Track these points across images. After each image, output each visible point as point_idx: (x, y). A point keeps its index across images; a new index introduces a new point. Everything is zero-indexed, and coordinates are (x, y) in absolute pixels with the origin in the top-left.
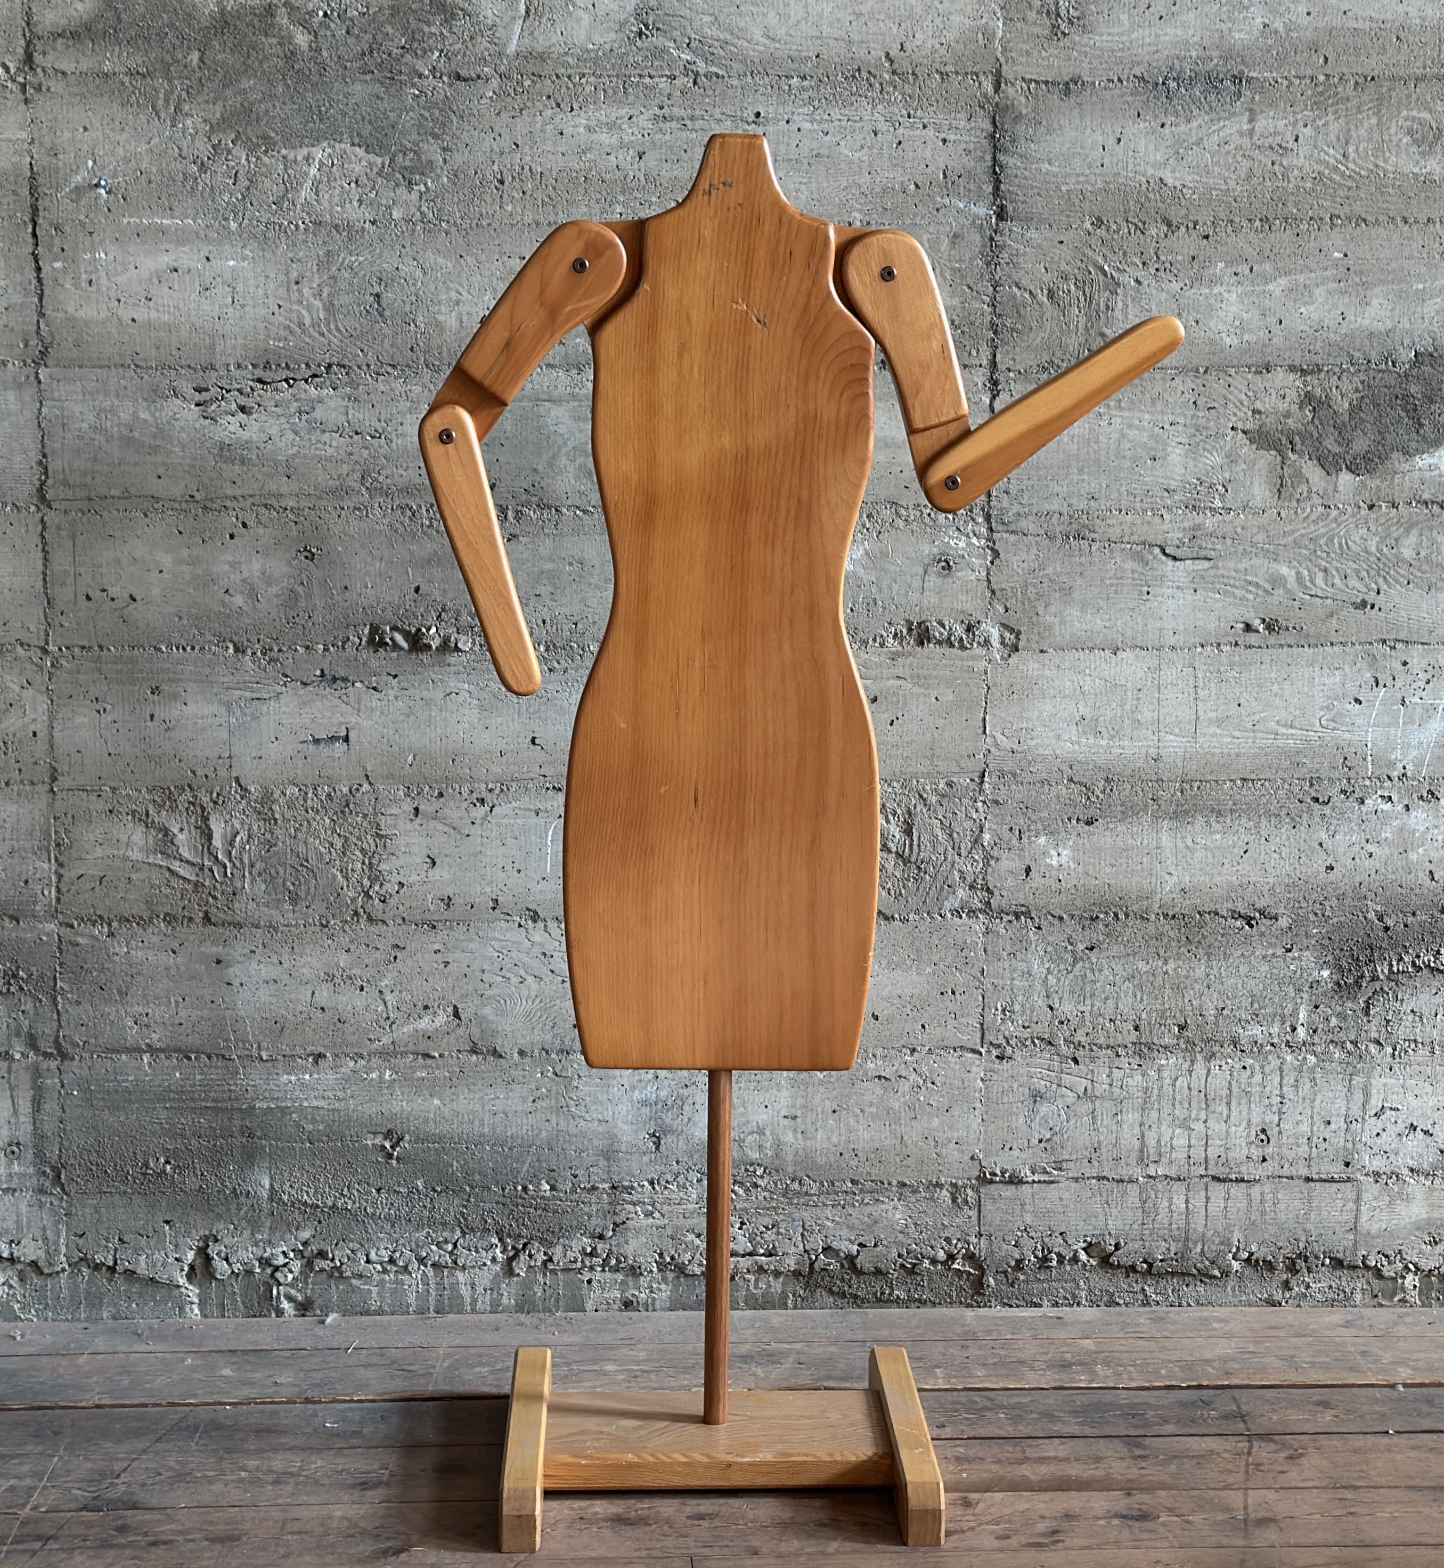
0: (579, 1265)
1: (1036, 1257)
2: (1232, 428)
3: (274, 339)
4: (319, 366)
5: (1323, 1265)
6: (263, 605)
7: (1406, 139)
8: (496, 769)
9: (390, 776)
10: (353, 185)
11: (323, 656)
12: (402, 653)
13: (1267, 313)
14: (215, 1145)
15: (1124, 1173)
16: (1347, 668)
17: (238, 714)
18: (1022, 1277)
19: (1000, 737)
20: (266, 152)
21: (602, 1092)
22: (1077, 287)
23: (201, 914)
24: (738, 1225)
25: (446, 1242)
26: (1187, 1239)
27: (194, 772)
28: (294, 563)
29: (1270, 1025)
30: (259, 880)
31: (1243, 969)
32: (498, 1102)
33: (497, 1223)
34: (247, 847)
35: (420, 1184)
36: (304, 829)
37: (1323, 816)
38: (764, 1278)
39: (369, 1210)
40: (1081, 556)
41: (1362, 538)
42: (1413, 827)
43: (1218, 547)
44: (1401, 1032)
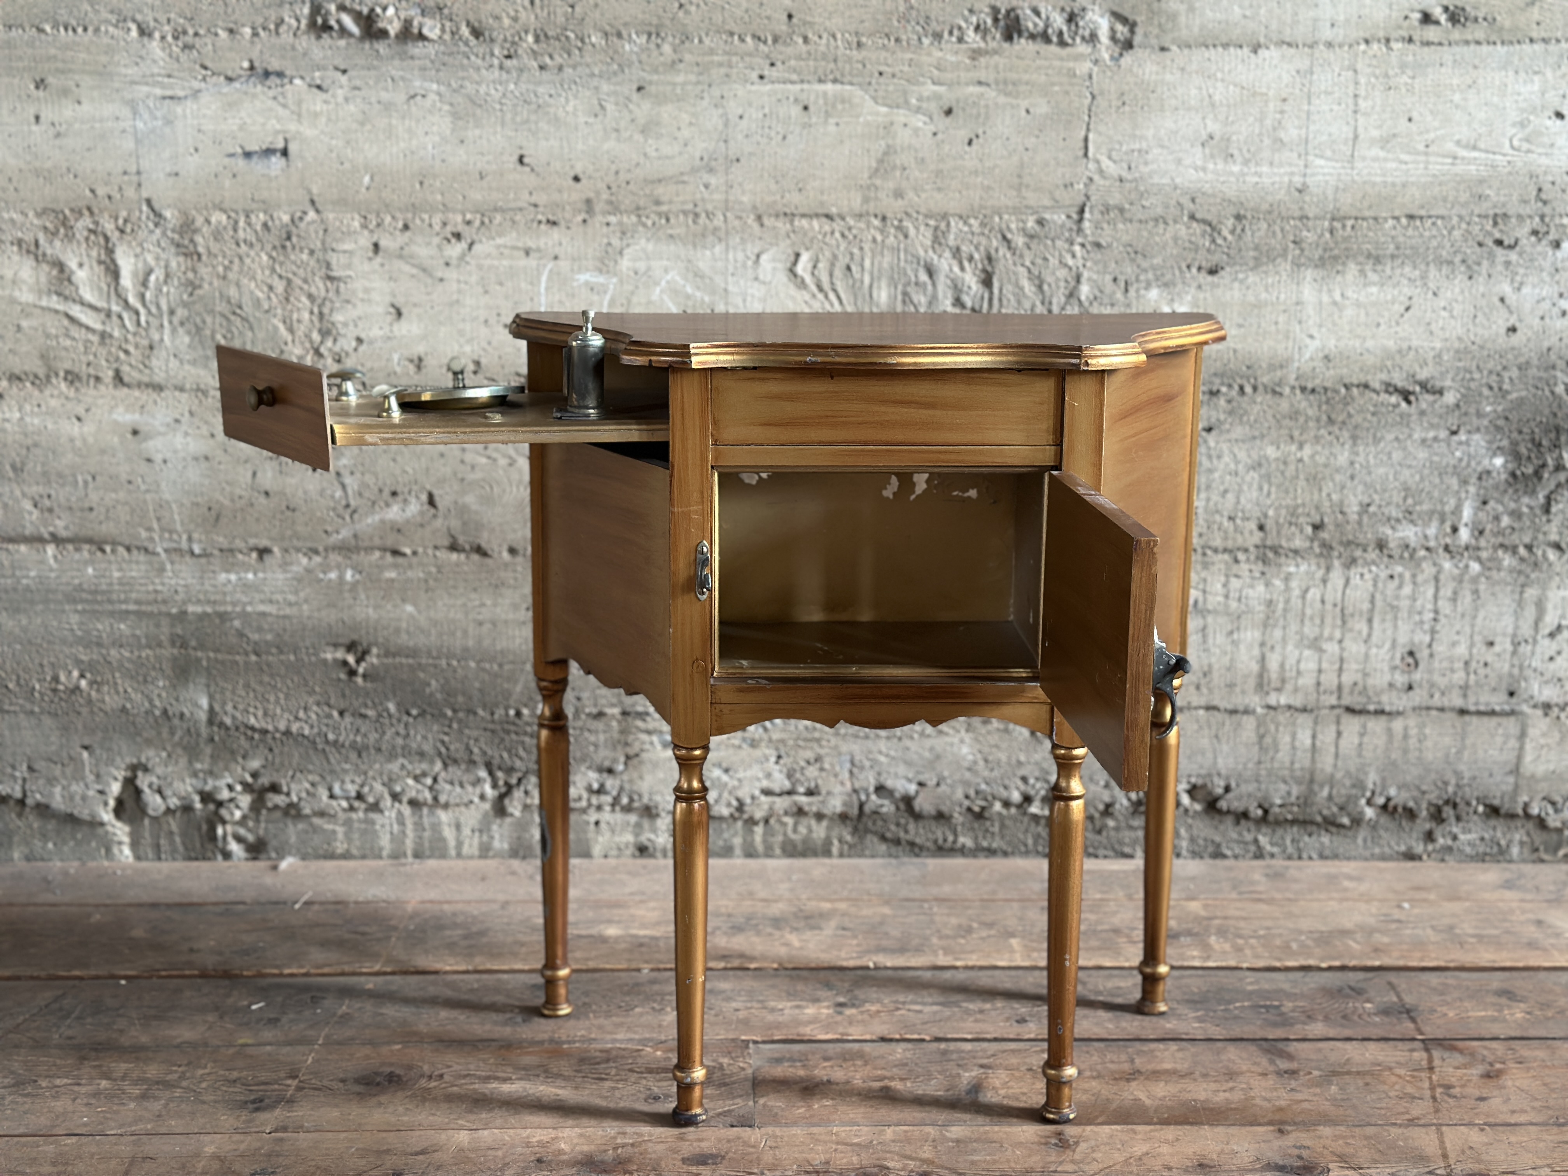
0: (584, 803)
5: (1475, 812)
8: (476, 196)
9: (342, 203)
11: (252, 43)
12: (352, 41)
14: (140, 657)
15: (1238, 701)
16: (1549, 74)
17: (146, 116)
19: (1106, 163)
23: (111, 373)
24: (773, 759)
25: (424, 774)
26: (1312, 781)
27: (93, 191)
29: (1427, 524)
30: (181, 331)
31: (1397, 456)
32: (484, 610)
33: (484, 753)
34: (165, 289)
35: (392, 707)
36: (236, 267)
37: (1508, 263)
38: (804, 821)
39: (331, 737)
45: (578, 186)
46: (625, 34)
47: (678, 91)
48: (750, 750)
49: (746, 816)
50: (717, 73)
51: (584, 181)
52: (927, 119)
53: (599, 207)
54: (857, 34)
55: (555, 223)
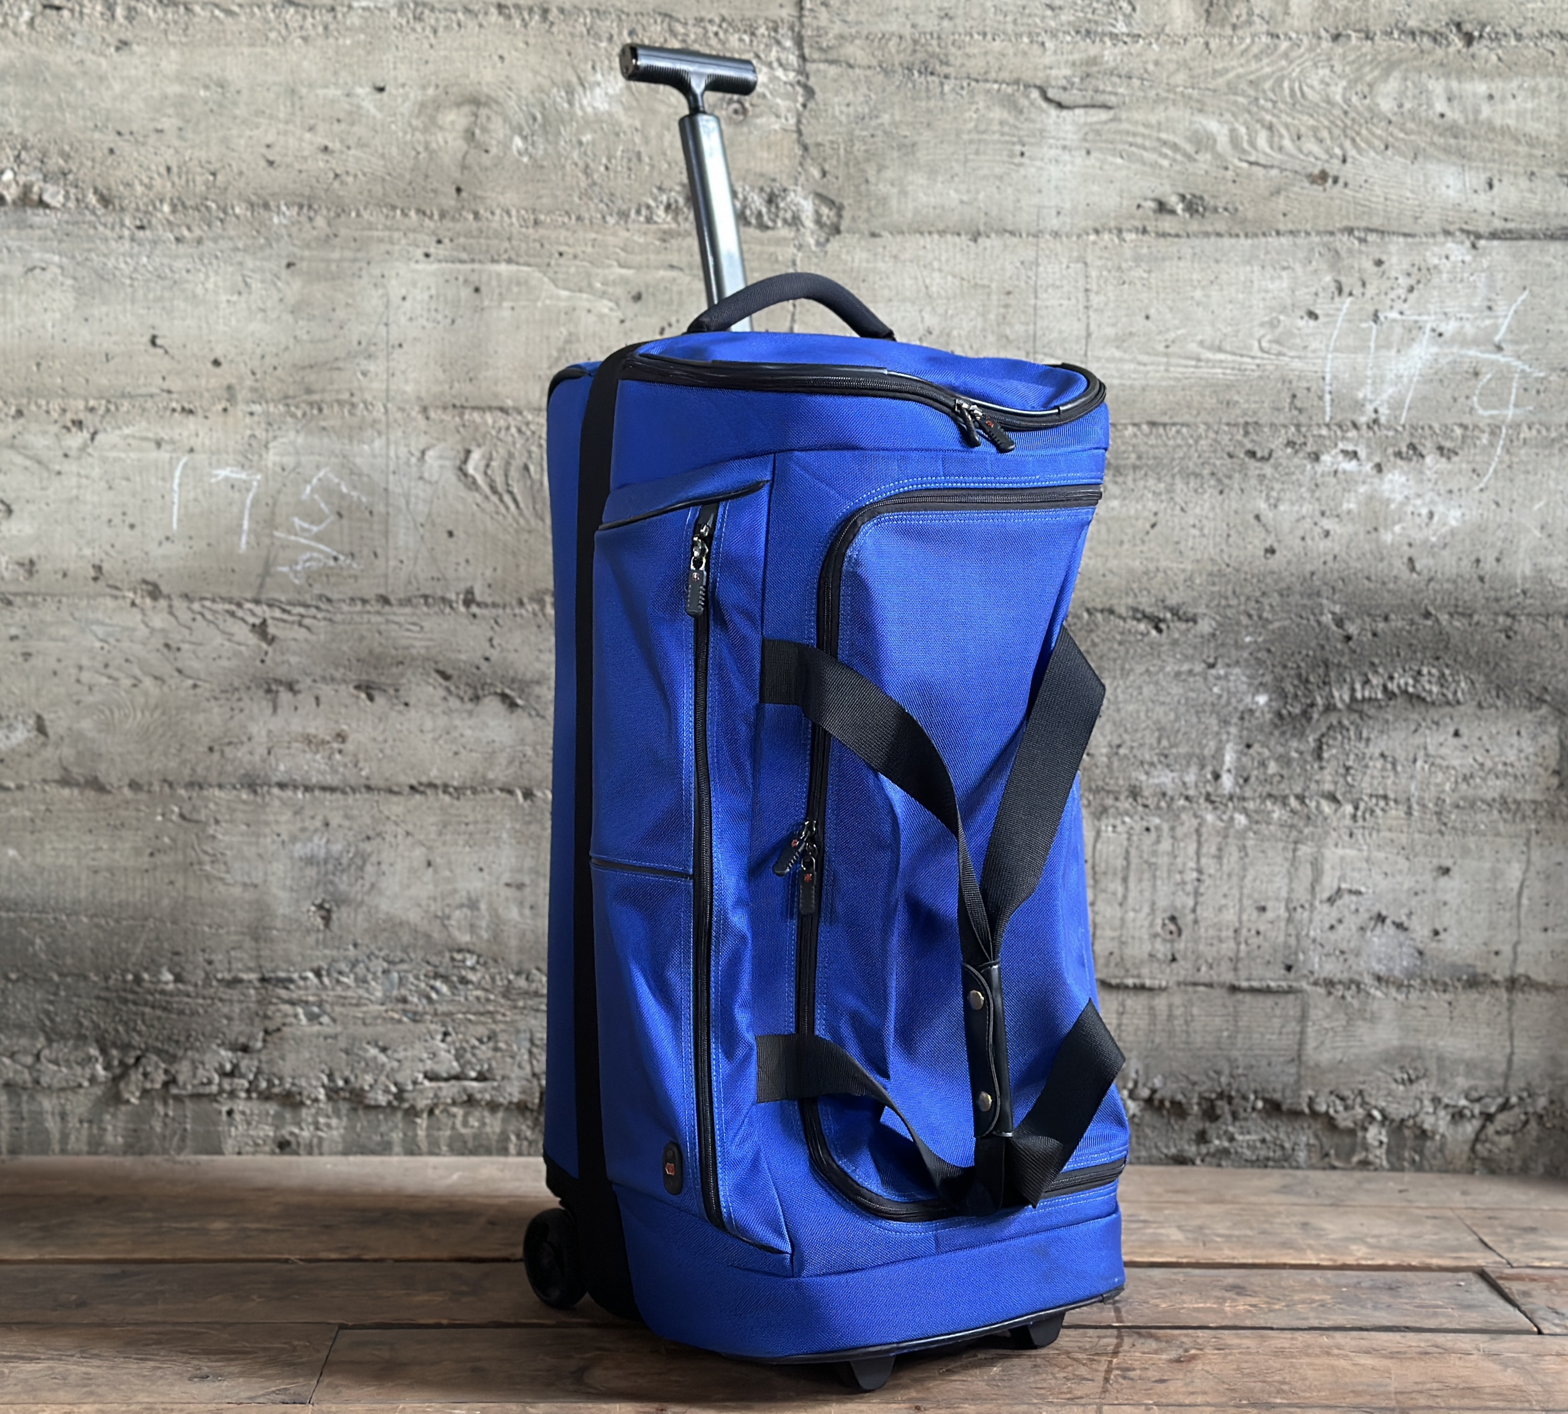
0: (214, 1089)
5: (1254, 1109)
8: (102, 380)
16: (1298, 268)
21: (250, 844)
24: (439, 1037)
25: (25, 1052)
29: (1185, 769)
31: (1148, 690)
32: (99, 855)
33: (97, 1026)
37: (1262, 477)
38: (476, 1111)
40: (929, 98)
41: (1322, 81)
42: (1386, 494)
43: (1121, 90)
44: (1366, 784)
45: (218, 371)
46: (272, 204)
47: (333, 267)
48: (411, 1025)
49: (406, 1105)
50: (376, 250)
51: (225, 366)
52: (612, 305)
53: (242, 394)
54: (534, 211)
55: (191, 412)
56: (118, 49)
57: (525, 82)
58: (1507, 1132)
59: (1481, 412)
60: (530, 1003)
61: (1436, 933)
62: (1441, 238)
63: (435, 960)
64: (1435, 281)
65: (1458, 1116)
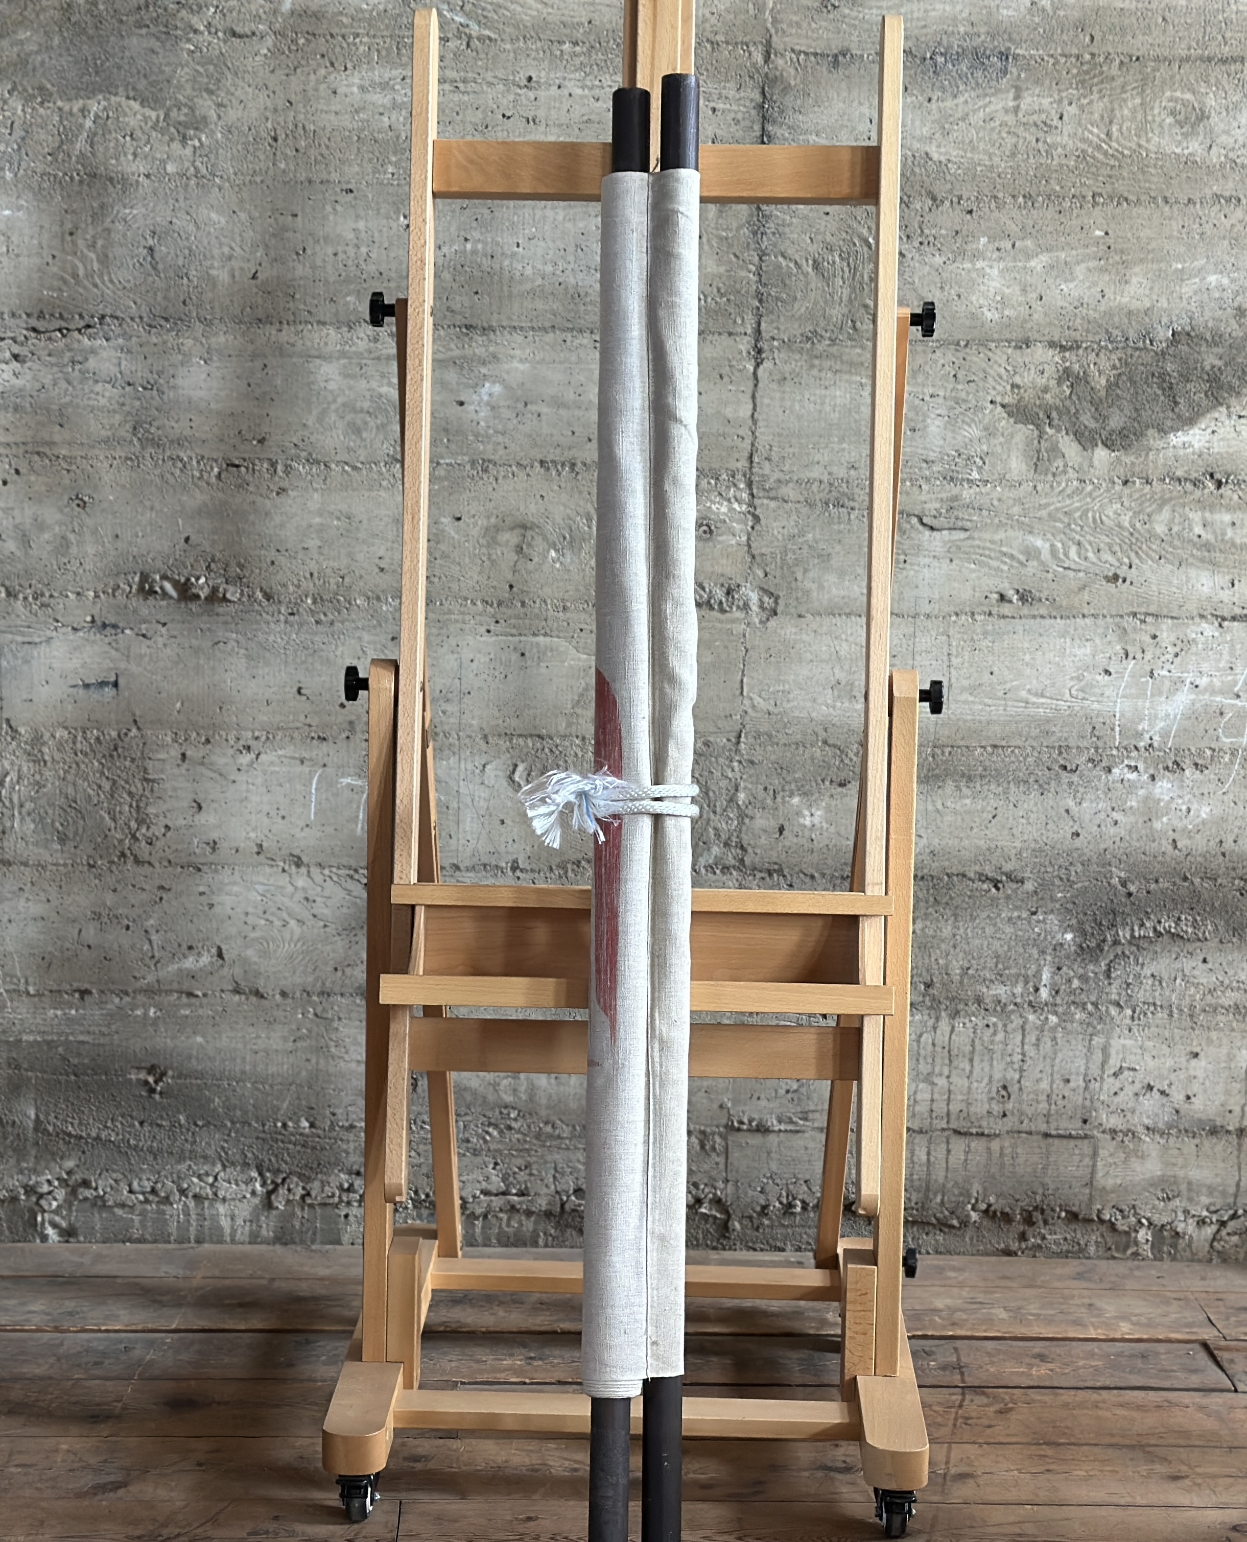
0: (336, 1199)
1: (781, 1203)
2: (992, 402)
3: (49, 289)
4: (92, 317)
5: (1059, 1217)
6: (34, 552)
7: (1169, 120)
8: (264, 718)
9: (158, 722)
10: (128, 138)
11: (94, 603)
12: (172, 601)
13: (1028, 289)
16: (1098, 641)
17: (9, 657)
18: (766, 1222)
19: (757, 700)
20: (42, 103)
21: (361, 1034)
22: (842, 259)
24: (491, 1166)
25: (207, 1174)
26: (928, 1189)
28: (67, 510)
29: (1014, 985)
30: (28, 819)
31: (989, 930)
32: (259, 1041)
33: (256, 1157)
34: (17, 788)
35: (182, 1118)
36: (73, 771)
37: (1070, 784)
38: (517, 1217)
39: (132, 1142)
40: (839, 523)
41: (1115, 513)
42: (1158, 796)
43: (975, 518)
44: (1141, 995)
45: (344, 711)
46: (383, 598)
48: (473, 1158)
49: (468, 1212)
50: (453, 628)
51: (348, 707)
53: (359, 727)
54: (563, 600)
55: (324, 739)
56: (278, 494)
57: (559, 513)
58: (1235, 1233)
59: (1224, 740)
60: (554, 1143)
61: (1188, 1098)
62: (1197, 620)
63: (490, 1114)
64: (1194, 649)
65: (1201, 1222)
